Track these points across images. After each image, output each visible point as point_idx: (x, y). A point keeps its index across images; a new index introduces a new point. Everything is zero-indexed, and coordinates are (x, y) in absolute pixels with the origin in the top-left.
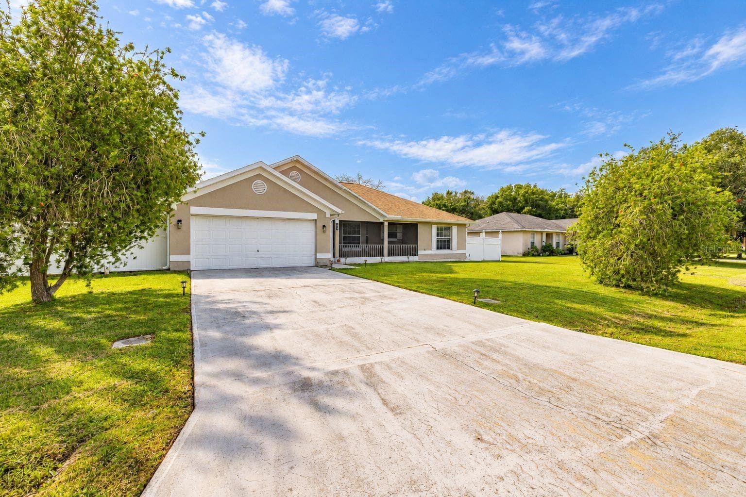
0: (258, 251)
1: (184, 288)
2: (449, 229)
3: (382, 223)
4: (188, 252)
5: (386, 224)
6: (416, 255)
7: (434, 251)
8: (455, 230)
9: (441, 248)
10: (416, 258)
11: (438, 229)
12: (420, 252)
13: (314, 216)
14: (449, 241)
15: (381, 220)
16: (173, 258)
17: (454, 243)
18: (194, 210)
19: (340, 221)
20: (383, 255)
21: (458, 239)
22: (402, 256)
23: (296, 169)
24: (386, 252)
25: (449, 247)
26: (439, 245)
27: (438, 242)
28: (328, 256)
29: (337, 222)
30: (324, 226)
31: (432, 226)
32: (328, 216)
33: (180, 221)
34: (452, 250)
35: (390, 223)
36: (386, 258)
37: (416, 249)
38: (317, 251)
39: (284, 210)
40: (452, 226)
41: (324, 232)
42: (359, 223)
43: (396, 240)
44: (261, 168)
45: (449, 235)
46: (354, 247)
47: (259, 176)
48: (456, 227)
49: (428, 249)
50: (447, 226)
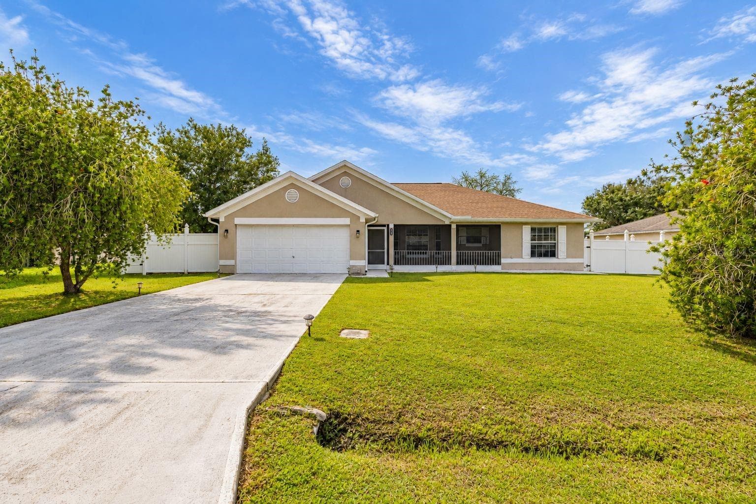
0: (293, 257)
2: (554, 230)
3: (449, 227)
4: (232, 257)
5: (454, 226)
6: (499, 263)
7: (526, 258)
8: (562, 232)
9: (540, 255)
10: (498, 268)
11: (533, 230)
12: (503, 261)
13: (347, 221)
14: (554, 246)
15: (447, 223)
16: (222, 262)
17: (562, 249)
18: (238, 221)
19: (395, 225)
20: (449, 263)
21: (568, 243)
22: (478, 264)
23: (345, 174)
24: (454, 259)
25: (553, 254)
26: (536, 252)
27: (533, 247)
28: (363, 263)
29: (391, 226)
30: (358, 231)
31: (524, 226)
32: (363, 220)
33: (227, 231)
34: (558, 258)
35: (459, 227)
36: (454, 267)
37: (499, 256)
38: (352, 258)
39: (316, 216)
40: (558, 227)
41: (358, 237)
42: (426, 227)
43: (480, 245)
44: (291, 177)
45: (554, 238)
46: (408, 253)
47: (292, 186)
48: (566, 226)
49: (517, 257)
50: (549, 227)
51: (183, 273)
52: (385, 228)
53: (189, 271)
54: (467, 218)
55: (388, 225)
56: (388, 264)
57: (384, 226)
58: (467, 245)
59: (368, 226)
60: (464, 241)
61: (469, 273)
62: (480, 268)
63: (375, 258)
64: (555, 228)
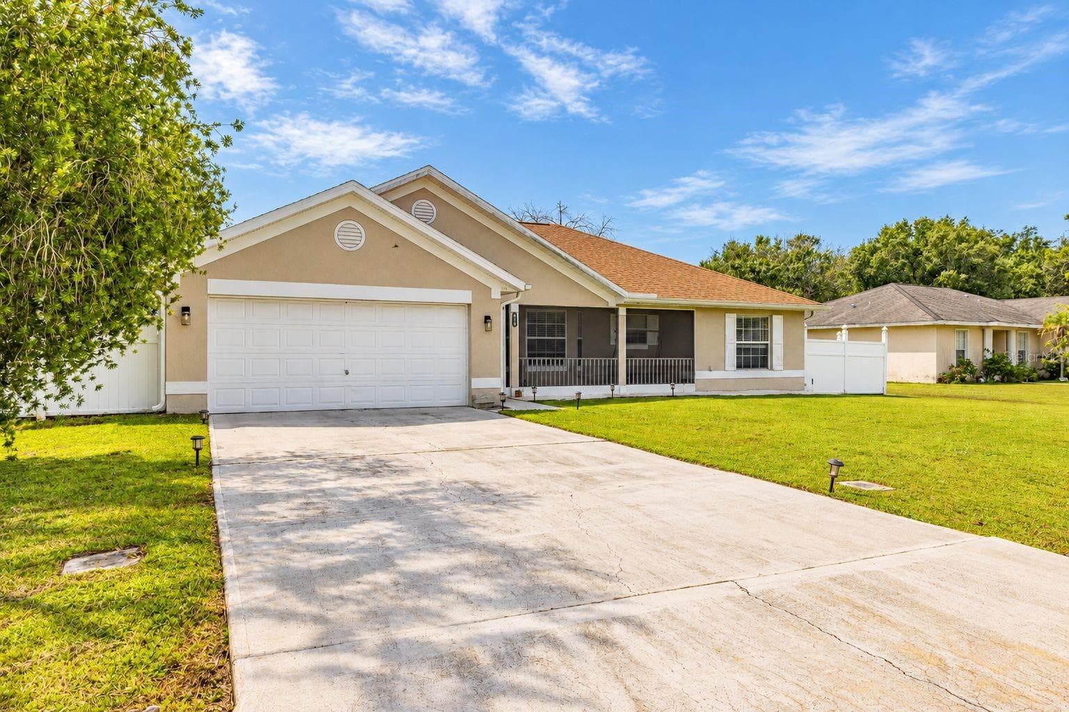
0: (347, 373)
1: (197, 450)
2: (765, 322)
3: (614, 311)
4: (201, 375)
5: (622, 312)
6: (690, 380)
7: (731, 371)
8: (777, 326)
9: (747, 365)
10: (689, 389)
11: (739, 321)
12: (700, 375)
13: (465, 296)
14: (765, 351)
15: (612, 305)
17: (777, 355)
18: (215, 285)
19: (520, 306)
20: (612, 381)
21: (785, 345)
23: (426, 194)
24: (622, 373)
25: (765, 363)
26: (742, 360)
27: (739, 351)
28: (495, 383)
29: (514, 309)
30: (487, 318)
31: (726, 314)
32: (497, 295)
33: (186, 310)
34: (772, 369)
36: (622, 388)
37: (691, 368)
38: (474, 373)
39: (402, 284)
40: (771, 316)
41: (488, 330)
42: (563, 311)
43: (644, 347)
44: (353, 194)
45: (766, 335)
46: (553, 364)
47: (349, 213)
48: (781, 317)
49: (717, 369)
50: (759, 316)
54: (648, 298)
55: (508, 307)
64: (767, 320)
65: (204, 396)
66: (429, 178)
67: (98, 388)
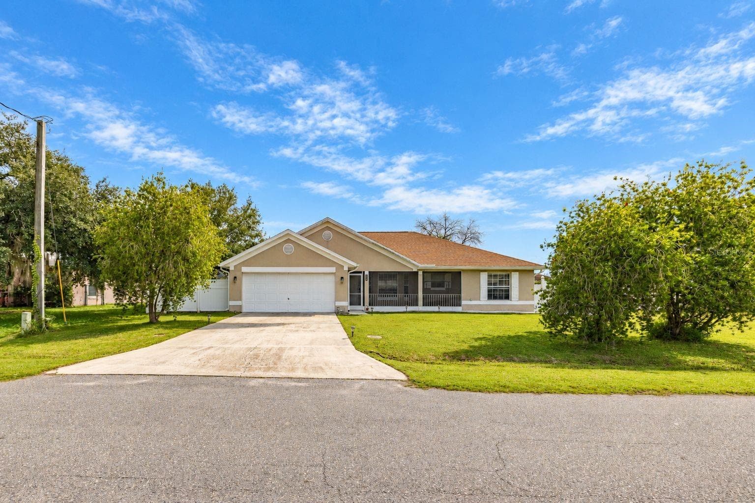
0: (289, 299)
2: (508, 276)
3: (416, 273)
4: (240, 299)
5: (420, 273)
6: (460, 305)
7: (484, 300)
8: (515, 279)
9: (495, 298)
10: (459, 309)
11: (490, 276)
12: (463, 302)
13: (333, 270)
14: (508, 291)
15: (415, 270)
16: (231, 303)
17: (515, 292)
18: (245, 269)
19: (370, 272)
20: (417, 305)
21: (520, 288)
22: (441, 306)
23: (328, 228)
24: (420, 302)
25: (507, 297)
26: (492, 295)
27: (489, 291)
28: (345, 304)
29: (367, 273)
30: (342, 278)
31: (481, 273)
32: (346, 269)
33: (235, 277)
34: (511, 300)
35: (425, 272)
36: (420, 308)
37: (460, 298)
38: (336, 300)
39: (308, 266)
40: (511, 273)
41: (342, 283)
42: (396, 273)
43: (443, 289)
44: (288, 234)
45: (508, 283)
46: (381, 296)
47: (288, 241)
48: (518, 273)
49: (475, 299)
50: (504, 273)
51: (197, 312)
52: (362, 275)
53: (202, 310)
54: (432, 266)
55: (364, 272)
56: (364, 305)
57: (360, 272)
58: (433, 289)
59: (350, 273)
60: (429, 285)
61: (434, 312)
62: (443, 309)
63: (355, 300)
64: (509, 275)
65: (241, 306)
66: (328, 222)
67: (195, 301)
